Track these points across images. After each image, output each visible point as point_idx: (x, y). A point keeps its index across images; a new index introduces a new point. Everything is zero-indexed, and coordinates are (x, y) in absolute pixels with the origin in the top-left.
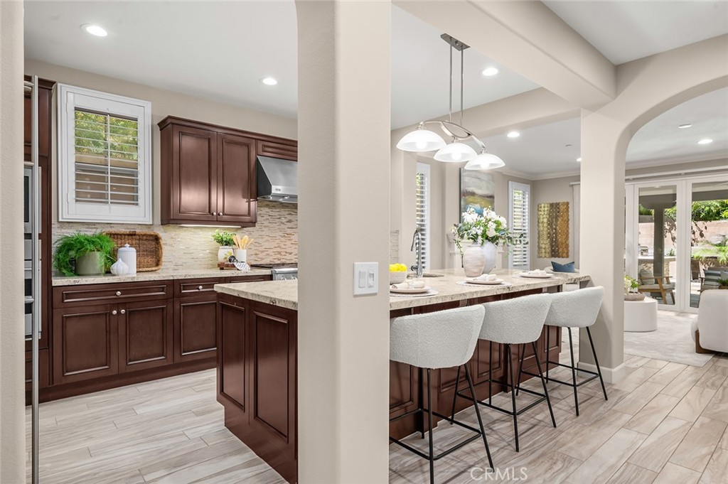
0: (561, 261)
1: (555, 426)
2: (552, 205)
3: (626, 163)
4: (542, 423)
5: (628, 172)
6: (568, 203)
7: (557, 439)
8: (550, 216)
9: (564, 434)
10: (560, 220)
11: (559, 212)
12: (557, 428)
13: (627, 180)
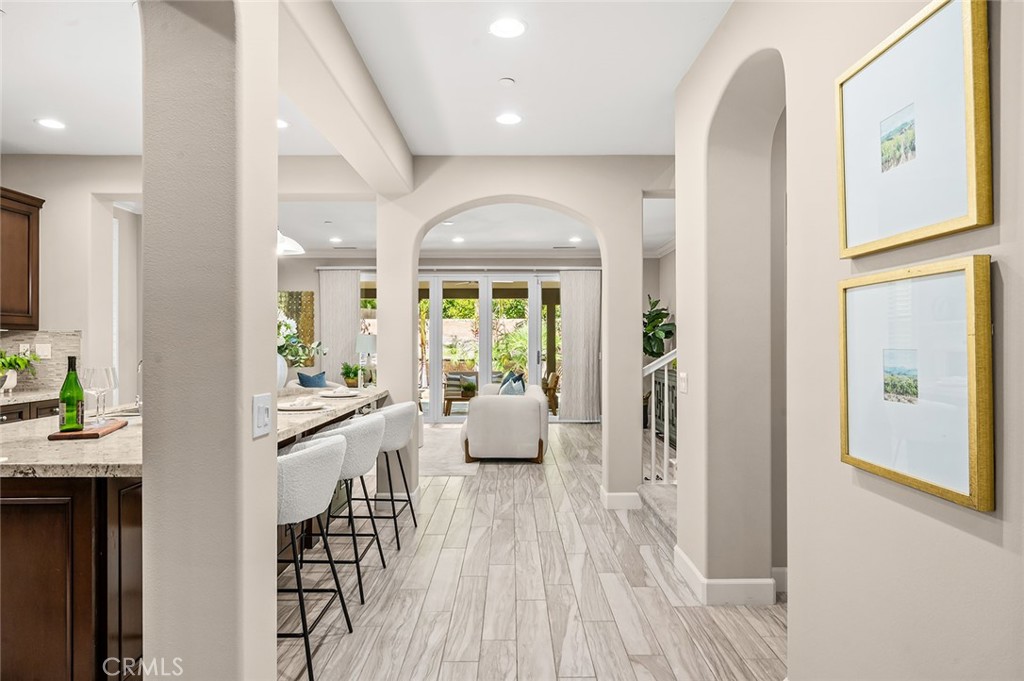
0: (310, 372)
1: (384, 566)
2: (291, 294)
3: (421, 251)
4: (370, 569)
5: (422, 261)
6: (312, 294)
7: (393, 578)
8: (289, 310)
9: (396, 571)
10: (302, 316)
11: (300, 305)
12: (388, 568)
13: (420, 270)
